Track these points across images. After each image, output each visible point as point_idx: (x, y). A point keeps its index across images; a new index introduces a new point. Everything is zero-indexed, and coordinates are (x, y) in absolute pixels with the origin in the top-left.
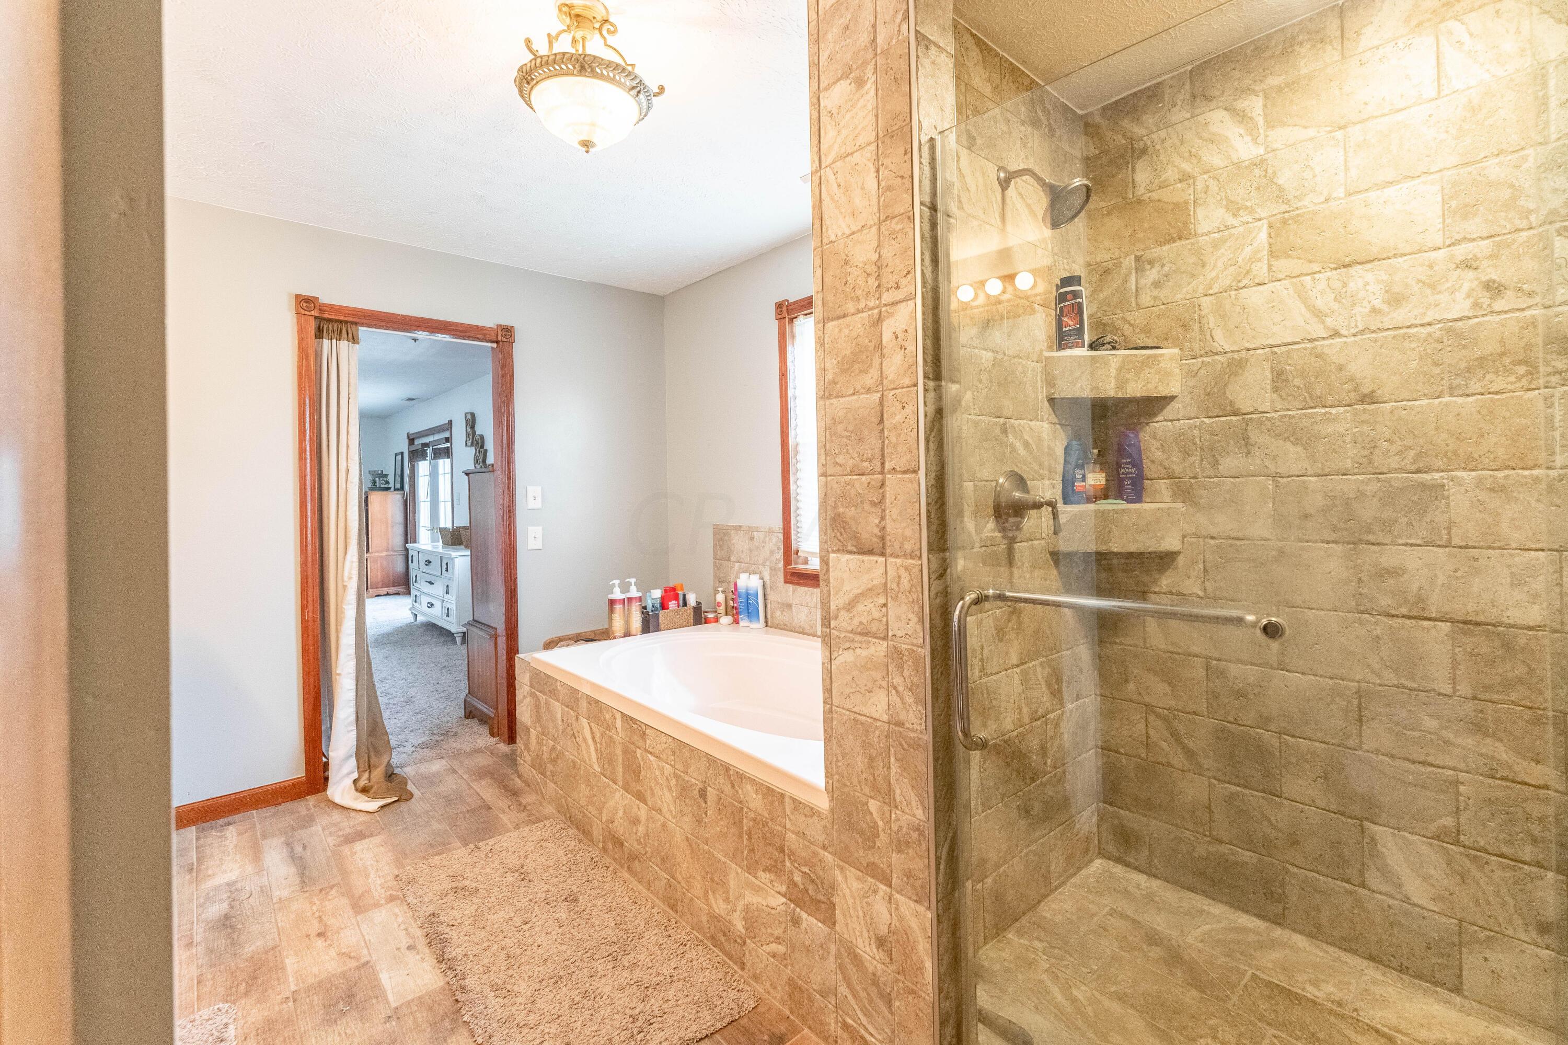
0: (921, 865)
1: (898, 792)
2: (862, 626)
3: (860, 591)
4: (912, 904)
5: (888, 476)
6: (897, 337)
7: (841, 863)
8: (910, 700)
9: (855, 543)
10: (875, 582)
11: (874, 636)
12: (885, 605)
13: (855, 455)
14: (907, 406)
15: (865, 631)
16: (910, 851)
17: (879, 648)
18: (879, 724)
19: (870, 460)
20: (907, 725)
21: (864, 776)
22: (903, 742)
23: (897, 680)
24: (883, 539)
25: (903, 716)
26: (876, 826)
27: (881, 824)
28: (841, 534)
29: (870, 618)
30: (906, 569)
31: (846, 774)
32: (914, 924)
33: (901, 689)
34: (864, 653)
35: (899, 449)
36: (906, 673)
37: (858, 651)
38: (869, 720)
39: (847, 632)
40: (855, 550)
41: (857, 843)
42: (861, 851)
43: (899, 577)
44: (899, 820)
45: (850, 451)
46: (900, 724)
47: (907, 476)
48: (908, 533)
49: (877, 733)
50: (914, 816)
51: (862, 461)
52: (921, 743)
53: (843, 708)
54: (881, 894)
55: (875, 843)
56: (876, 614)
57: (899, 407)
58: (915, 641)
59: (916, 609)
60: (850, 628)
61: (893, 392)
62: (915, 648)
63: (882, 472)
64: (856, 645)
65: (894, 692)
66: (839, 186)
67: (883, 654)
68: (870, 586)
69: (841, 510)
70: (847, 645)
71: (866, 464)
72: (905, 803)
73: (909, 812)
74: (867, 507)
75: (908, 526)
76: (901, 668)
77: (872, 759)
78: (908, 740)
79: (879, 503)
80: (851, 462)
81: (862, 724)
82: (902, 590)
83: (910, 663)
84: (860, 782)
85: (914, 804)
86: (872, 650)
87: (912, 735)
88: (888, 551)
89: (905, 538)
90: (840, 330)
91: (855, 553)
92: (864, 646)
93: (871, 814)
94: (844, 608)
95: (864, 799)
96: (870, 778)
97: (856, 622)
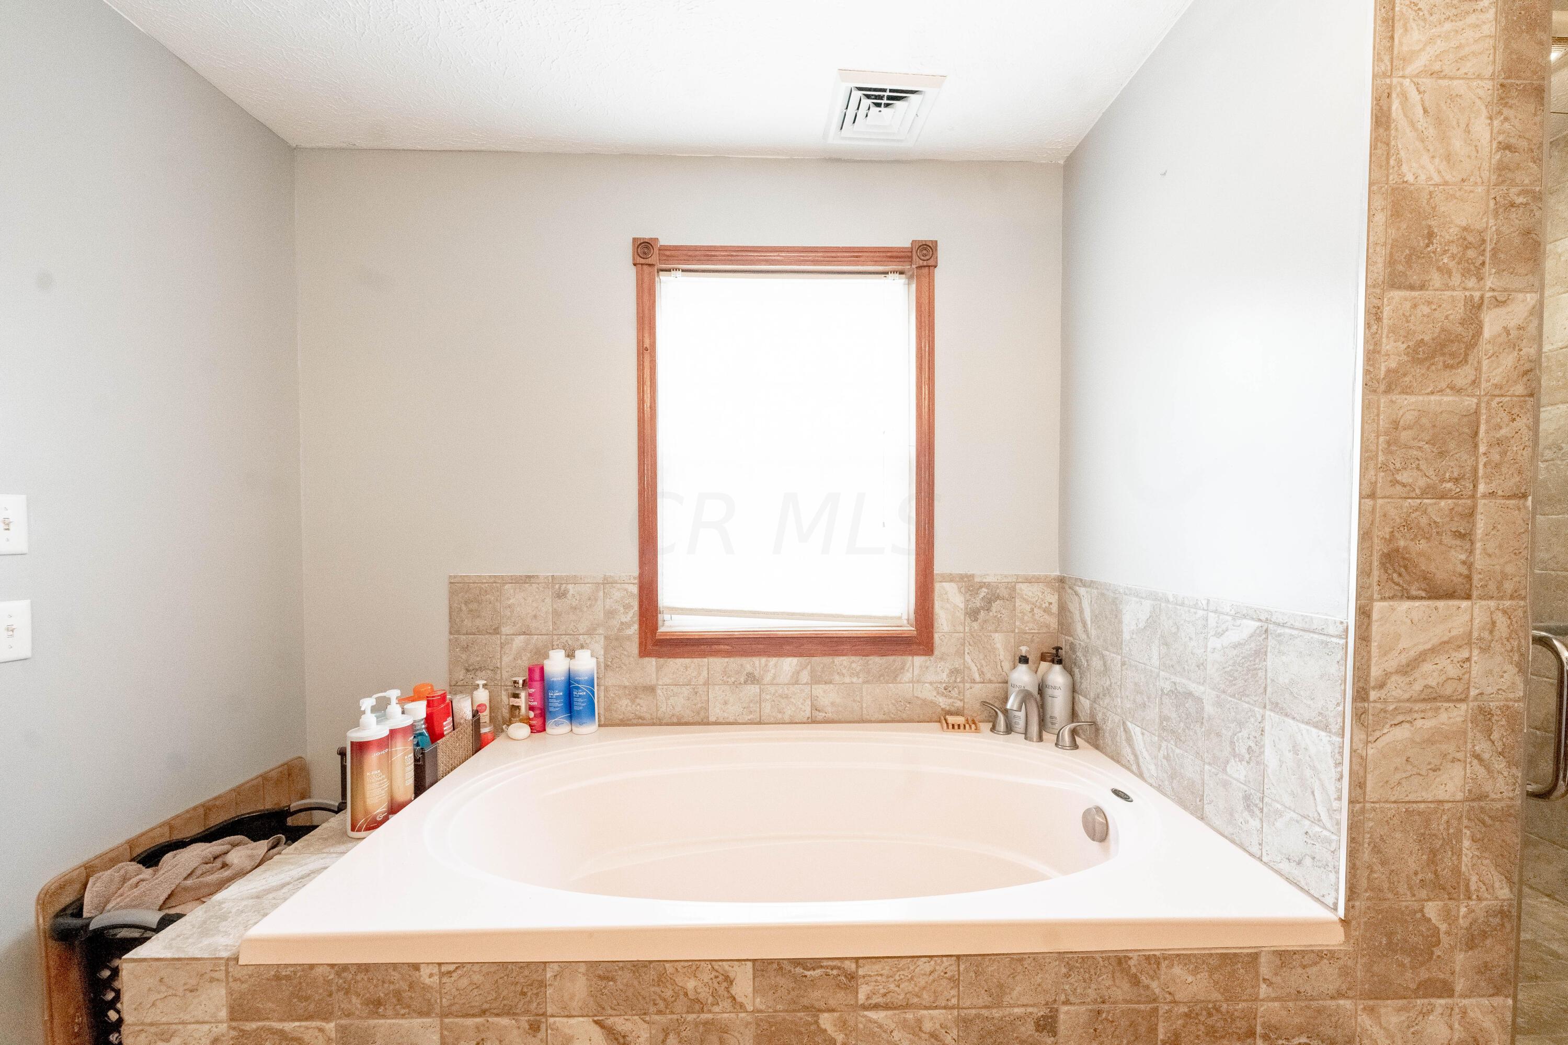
0: (1503, 950)
1: (1474, 878)
2: (1430, 690)
3: (1428, 646)
4: (1485, 1001)
5: (1481, 502)
6: (1508, 334)
7: (1371, 1003)
8: (1500, 764)
9: (1423, 586)
10: (1454, 633)
11: (1448, 699)
12: (1468, 660)
13: (1431, 473)
14: (1518, 419)
15: (1434, 695)
16: (1488, 942)
17: (1455, 713)
18: (1447, 806)
19: (1456, 481)
20: (1493, 796)
21: (1420, 877)
22: (1486, 818)
23: (1482, 747)
24: (1469, 578)
25: (1488, 787)
26: (1437, 929)
27: (1443, 927)
28: (1400, 575)
29: (1444, 677)
30: (1505, 612)
31: (1386, 886)
32: (1488, 1023)
33: (1486, 756)
34: (1429, 724)
35: (1504, 470)
36: (1495, 736)
37: (1419, 723)
38: (1432, 806)
39: (1399, 701)
40: (1423, 594)
41: (1402, 965)
42: (1409, 975)
43: (1494, 623)
44: (1473, 911)
45: (1423, 466)
46: (1482, 797)
47: (1513, 502)
48: (1510, 569)
49: (1445, 817)
50: (1497, 898)
51: (1443, 481)
52: (1512, 811)
53: (1386, 802)
54: (1439, 1010)
55: (1432, 953)
56: (1453, 671)
57: (1506, 418)
58: (1511, 696)
59: (1516, 657)
60: (1407, 696)
61: (1498, 399)
62: (1511, 703)
63: (1473, 497)
64: (1415, 716)
65: (1475, 762)
66: (1425, 111)
67: (1459, 719)
68: (1446, 639)
69: (1402, 543)
70: (1400, 718)
71: (1449, 485)
72: (1484, 888)
73: (1489, 897)
74: (1448, 540)
75: (1510, 561)
76: (1489, 732)
77: (1433, 853)
78: (1493, 814)
79: (1465, 536)
80: (1422, 482)
81: (1419, 813)
82: (1496, 638)
83: (1503, 722)
84: (1410, 888)
85: (1497, 885)
86: (1443, 717)
87: (1498, 805)
88: (1475, 594)
89: (1505, 576)
90: (1415, 306)
91: (1422, 598)
92: (1430, 714)
93: (1430, 920)
94: (1397, 672)
95: (1416, 906)
96: (1430, 876)
97: (1417, 687)
